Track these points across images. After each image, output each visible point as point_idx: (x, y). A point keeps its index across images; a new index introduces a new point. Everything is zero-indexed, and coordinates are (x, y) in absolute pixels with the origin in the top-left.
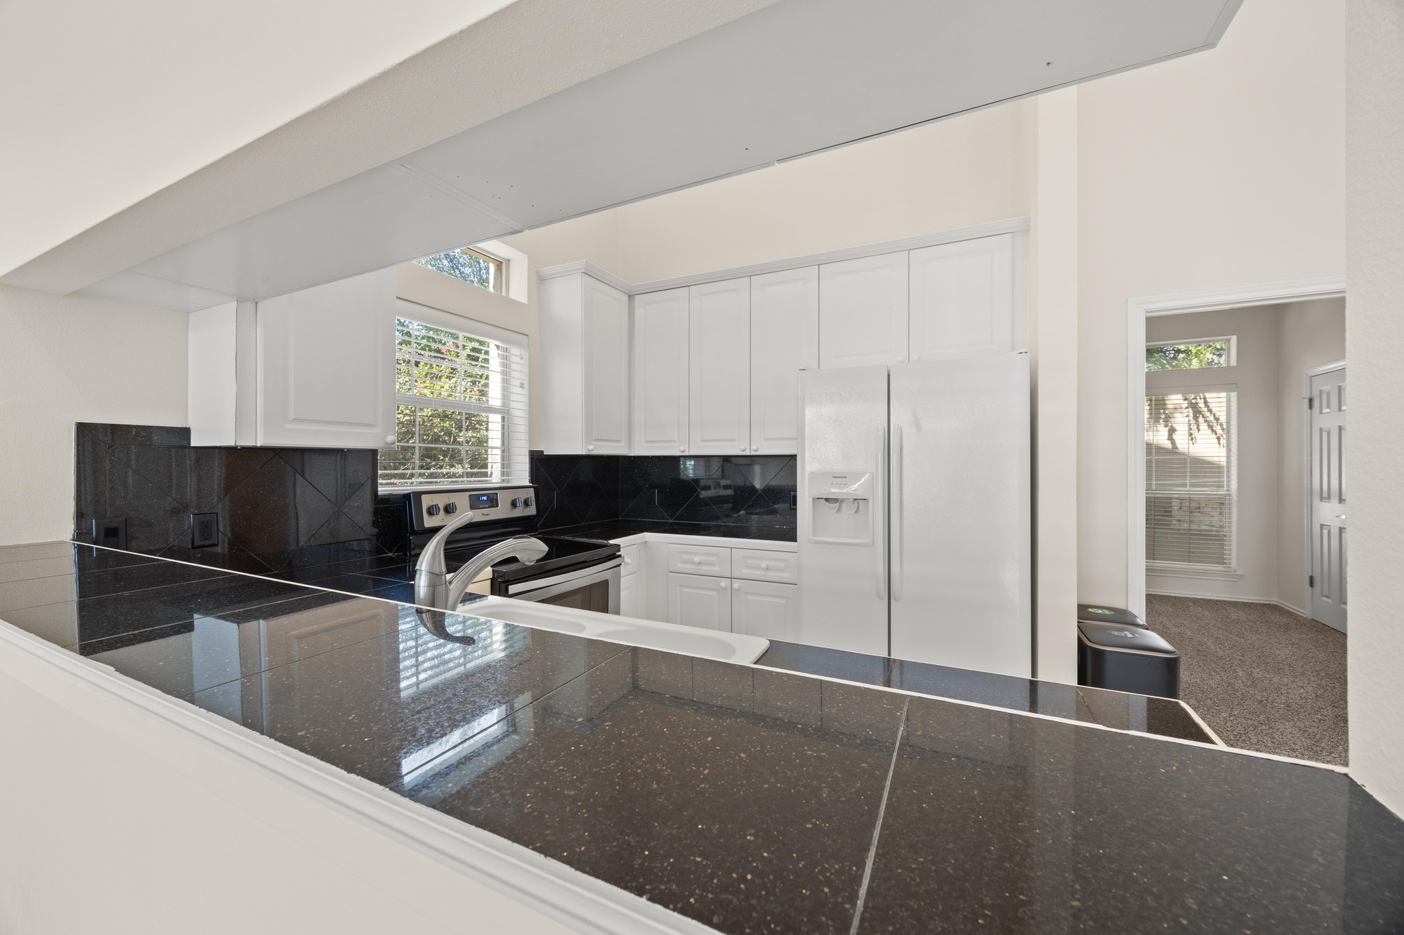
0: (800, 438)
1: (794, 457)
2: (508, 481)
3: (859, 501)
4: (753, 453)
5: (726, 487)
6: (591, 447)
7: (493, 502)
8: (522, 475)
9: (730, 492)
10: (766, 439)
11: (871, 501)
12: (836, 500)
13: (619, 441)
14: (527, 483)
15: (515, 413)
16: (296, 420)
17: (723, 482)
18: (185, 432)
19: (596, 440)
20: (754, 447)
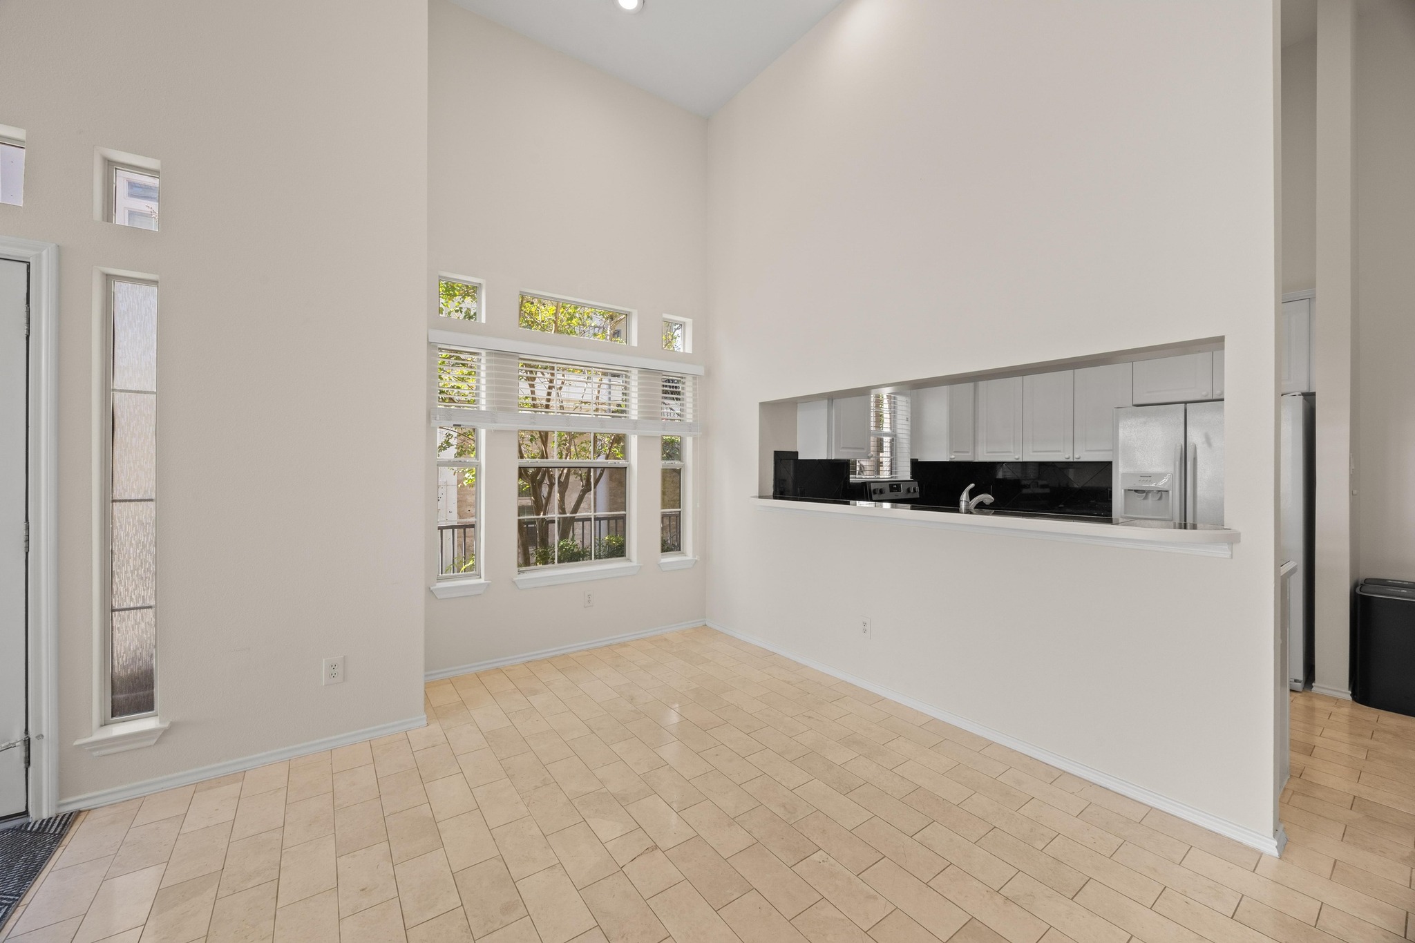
0: (1115, 449)
1: (1110, 463)
2: (896, 477)
3: (1161, 493)
4: (1075, 460)
5: (1043, 487)
6: (953, 457)
7: (898, 489)
8: (905, 473)
9: (1047, 491)
10: (1087, 451)
11: (1170, 492)
12: (1143, 491)
13: (968, 452)
14: (909, 479)
15: (900, 436)
16: (843, 448)
17: (1041, 482)
18: (797, 453)
19: (955, 452)
20: (1077, 456)
